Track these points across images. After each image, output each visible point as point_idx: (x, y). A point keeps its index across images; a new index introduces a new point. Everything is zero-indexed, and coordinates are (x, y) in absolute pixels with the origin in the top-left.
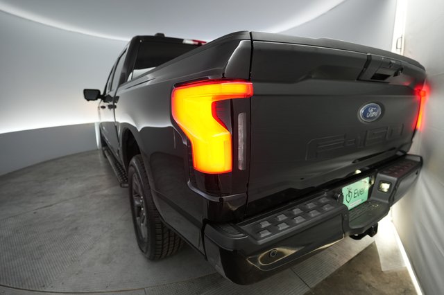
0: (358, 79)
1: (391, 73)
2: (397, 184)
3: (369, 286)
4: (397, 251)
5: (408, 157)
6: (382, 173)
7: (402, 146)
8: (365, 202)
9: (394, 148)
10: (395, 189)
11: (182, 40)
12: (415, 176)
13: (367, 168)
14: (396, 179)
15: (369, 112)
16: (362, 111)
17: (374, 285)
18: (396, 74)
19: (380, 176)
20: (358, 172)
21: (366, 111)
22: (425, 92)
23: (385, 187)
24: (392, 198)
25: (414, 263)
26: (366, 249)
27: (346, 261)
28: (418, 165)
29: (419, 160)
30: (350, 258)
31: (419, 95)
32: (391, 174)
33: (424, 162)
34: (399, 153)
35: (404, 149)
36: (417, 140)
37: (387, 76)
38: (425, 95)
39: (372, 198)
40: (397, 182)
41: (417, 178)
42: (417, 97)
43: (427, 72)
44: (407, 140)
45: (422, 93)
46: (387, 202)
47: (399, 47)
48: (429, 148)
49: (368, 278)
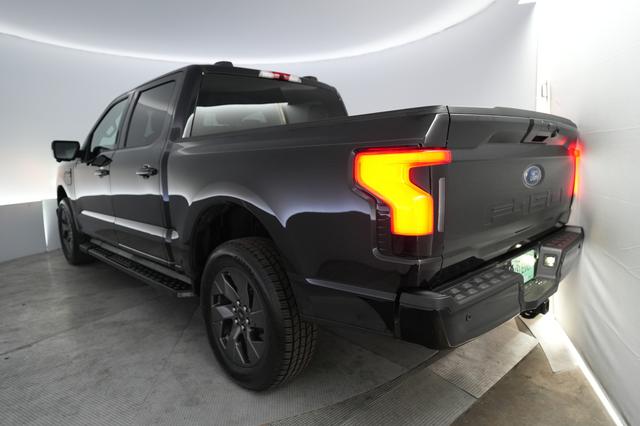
0: (522, 142)
1: (549, 134)
2: (563, 257)
3: (543, 388)
4: (565, 350)
5: (568, 229)
6: (544, 246)
7: (561, 215)
8: (533, 280)
9: (551, 219)
10: (561, 263)
11: (258, 72)
12: (578, 251)
13: (528, 241)
14: (560, 251)
15: (531, 175)
16: (526, 174)
17: (547, 387)
18: (553, 136)
19: (544, 249)
20: (518, 246)
21: (529, 174)
22: (578, 152)
23: (550, 261)
24: (558, 273)
25: (587, 356)
26: (531, 352)
27: (511, 367)
28: (580, 237)
29: (579, 231)
30: (515, 364)
31: (573, 154)
32: (555, 246)
33: (586, 233)
34: (558, 225)
35: (562, 220)
36: (575, 207)
37: (545, 138)
38: (579, 155)
39: (537, 276)
40: (562, 253)
41: (580, 253)
42: (571, 158)
43: (579, 129)
44: (565, 208)
45: (576, 153)
46: (554, 277)
47: (545, 94)
48: (588, 216)
49: (538, 380)
